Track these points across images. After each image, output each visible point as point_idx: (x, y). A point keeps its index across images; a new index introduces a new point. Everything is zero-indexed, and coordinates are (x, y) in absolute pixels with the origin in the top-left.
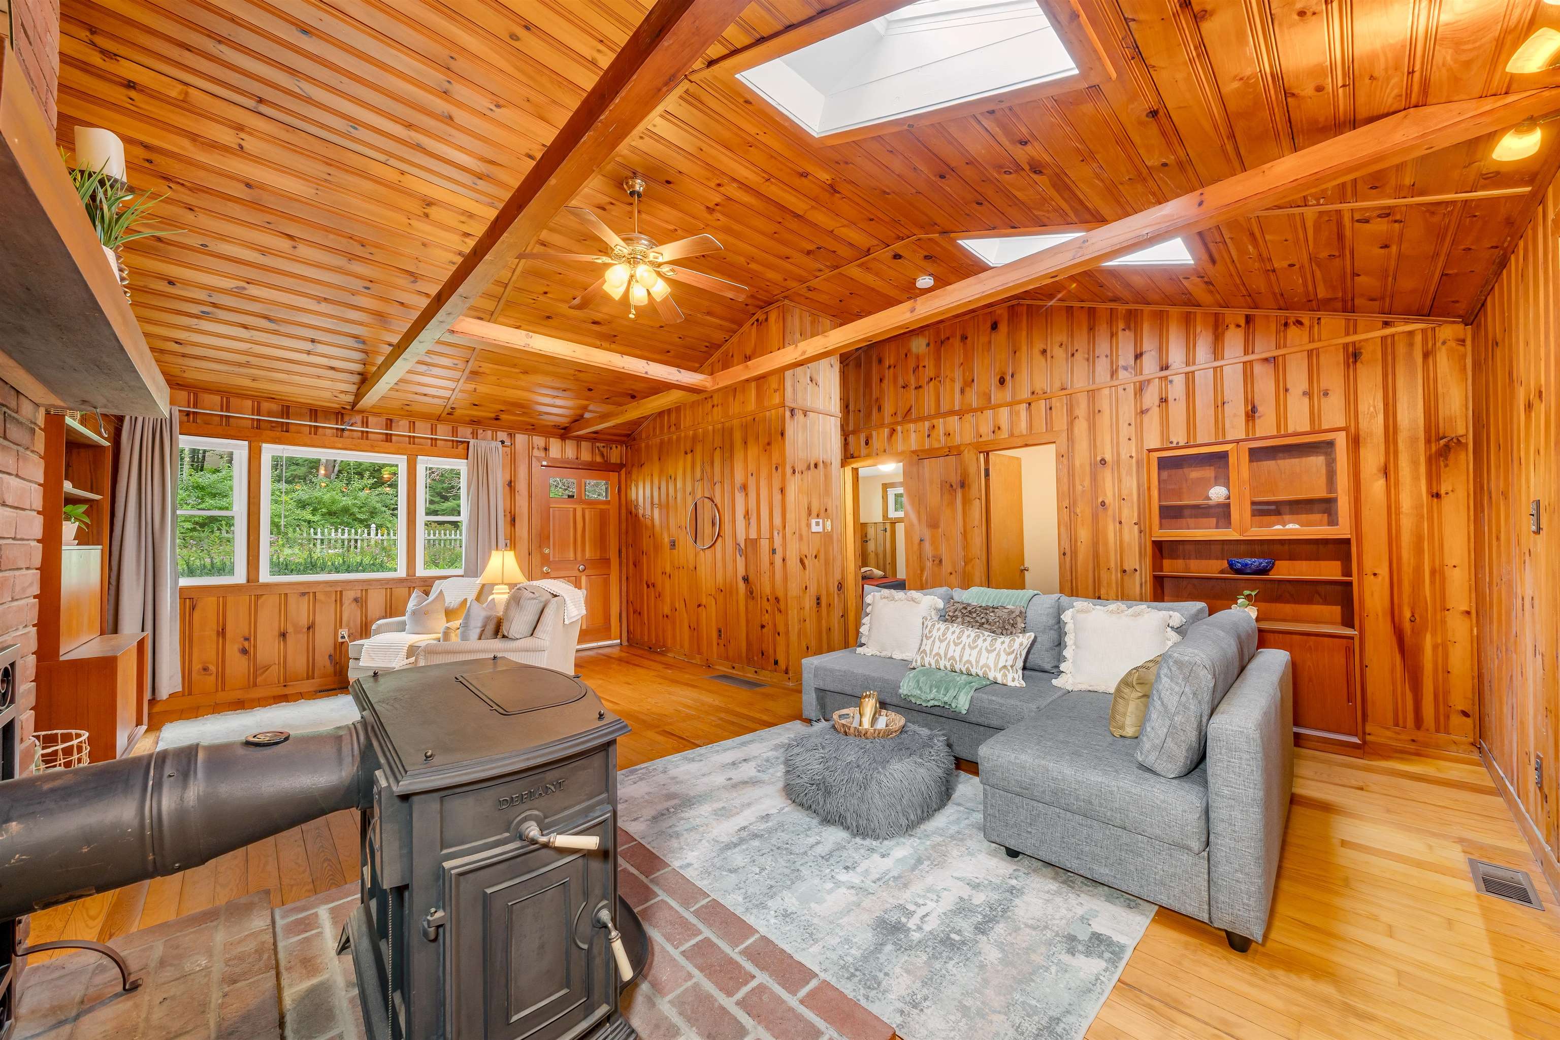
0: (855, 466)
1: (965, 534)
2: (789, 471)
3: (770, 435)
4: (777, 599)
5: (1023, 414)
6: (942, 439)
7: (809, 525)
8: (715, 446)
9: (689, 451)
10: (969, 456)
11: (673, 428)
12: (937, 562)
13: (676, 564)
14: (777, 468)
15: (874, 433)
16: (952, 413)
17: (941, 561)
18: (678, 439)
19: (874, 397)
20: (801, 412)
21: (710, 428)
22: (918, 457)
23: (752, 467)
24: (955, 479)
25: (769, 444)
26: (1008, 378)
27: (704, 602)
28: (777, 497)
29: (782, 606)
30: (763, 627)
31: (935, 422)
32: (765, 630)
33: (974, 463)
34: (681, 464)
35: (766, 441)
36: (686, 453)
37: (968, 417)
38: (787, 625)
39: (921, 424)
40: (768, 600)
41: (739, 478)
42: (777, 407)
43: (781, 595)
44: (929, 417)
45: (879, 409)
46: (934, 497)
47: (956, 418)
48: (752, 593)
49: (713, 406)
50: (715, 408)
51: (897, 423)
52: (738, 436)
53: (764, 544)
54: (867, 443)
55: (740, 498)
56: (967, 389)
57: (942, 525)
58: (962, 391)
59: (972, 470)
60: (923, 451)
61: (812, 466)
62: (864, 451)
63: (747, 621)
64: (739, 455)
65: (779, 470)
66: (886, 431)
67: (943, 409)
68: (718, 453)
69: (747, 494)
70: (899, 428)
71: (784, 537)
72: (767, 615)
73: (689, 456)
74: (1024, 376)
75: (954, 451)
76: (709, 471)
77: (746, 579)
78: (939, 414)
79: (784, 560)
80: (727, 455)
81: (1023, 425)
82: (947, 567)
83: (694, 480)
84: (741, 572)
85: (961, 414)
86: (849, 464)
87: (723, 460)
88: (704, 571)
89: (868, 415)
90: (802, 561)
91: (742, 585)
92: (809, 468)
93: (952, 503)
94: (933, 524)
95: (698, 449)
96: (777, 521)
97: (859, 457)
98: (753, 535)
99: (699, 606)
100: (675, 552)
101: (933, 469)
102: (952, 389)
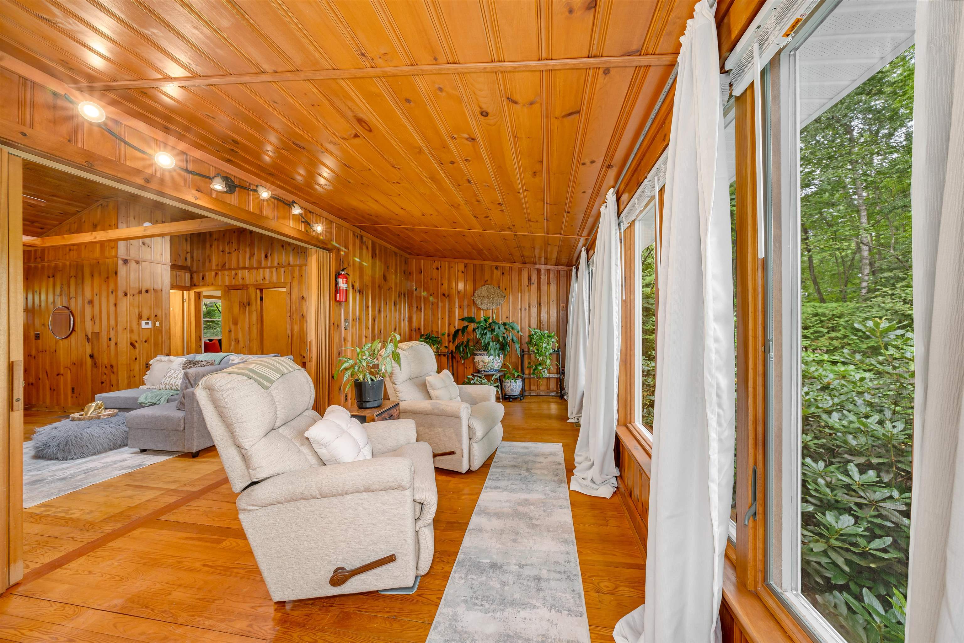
0: (198, 290)
1: (249, 328)
2: (120, 294)
3: (108, 273)
4: (112, 366)
5: (275, 273)
6: (240, 280)
7: (139, 324)
8: (72, 274)
9: (51, 276)
10: (252, 290)
11: (39, 260)
12: (237, 342)
13: (41, 349)
14: (112, 292)
15: (207, 274)
16: (245, 268)
17: (239, 341)
18: (43, 267)
19: (207, 254)
20: (134, 262)
21: (68, 263)
22: (229, 289)
23: (96, 290)
24: (245, 301)
25: (108, 278)
26: (269, 255)
27: (62, 372)
28: (112, 308)
29: (115, 370)
30: (102, 383)
31: (237, 271)
32: (104, 385)
33: (255, 294)
34: (44, 285)
35: (106, 276)
36: (49, 277)
37: (252, 271)
38: (117, 380)
39: (230, 271)
40: (106, 367)
41: (88, 294)
42: (113, 257)
43: (114, 363)
44: (234, 269)
45: (210, 261)
46: (236, 309)
47: (247, 271)
48: (95, 364)
49: (70, 250)
50: (72, 252)
51: (219, 270)
52: (87, 271)
53: (104, 337)
54: (203, 279)
55: (88, 309)
56: (252, 258)
57: (239, 323)
58: (250, 259)
59: (253, 297)
60: (232, 286)
61: (143, 291)
62: (201, 284)
63: (92, 380)
64: (88, 282)
65: (114, 293)
66: (213, 273)
67: (241, 265)
68: (73, 281)
69: (93, 306)
70: (220, 273)
71: (117, 331)
72: (105, 376)
73: (51, 279)
74: (276, 256)
75: (244, 287)
76: (66, 290)
77: (91, 356)
78: (238, 268)
79: (116, 344)
80: (80, 281)
81: (275, 278)
82: (241, 344)
83: (54, 294)
84: (89, 351)
85: (249, 269)
86: (193, 289)
87: (77, 284)
88: (62, 353)
89: (204, 264)
90: (132, 344)
91: (89, 360)
92: (140, 292)
93: (244, 313)
94: (235, 323)
95: (58, 276)
96: (112, 322)
97: (198, 286)
98: (97, 330)
99: (58, 375)
100: (40, 341)
101: (236, 295)
102: (245, 258)
